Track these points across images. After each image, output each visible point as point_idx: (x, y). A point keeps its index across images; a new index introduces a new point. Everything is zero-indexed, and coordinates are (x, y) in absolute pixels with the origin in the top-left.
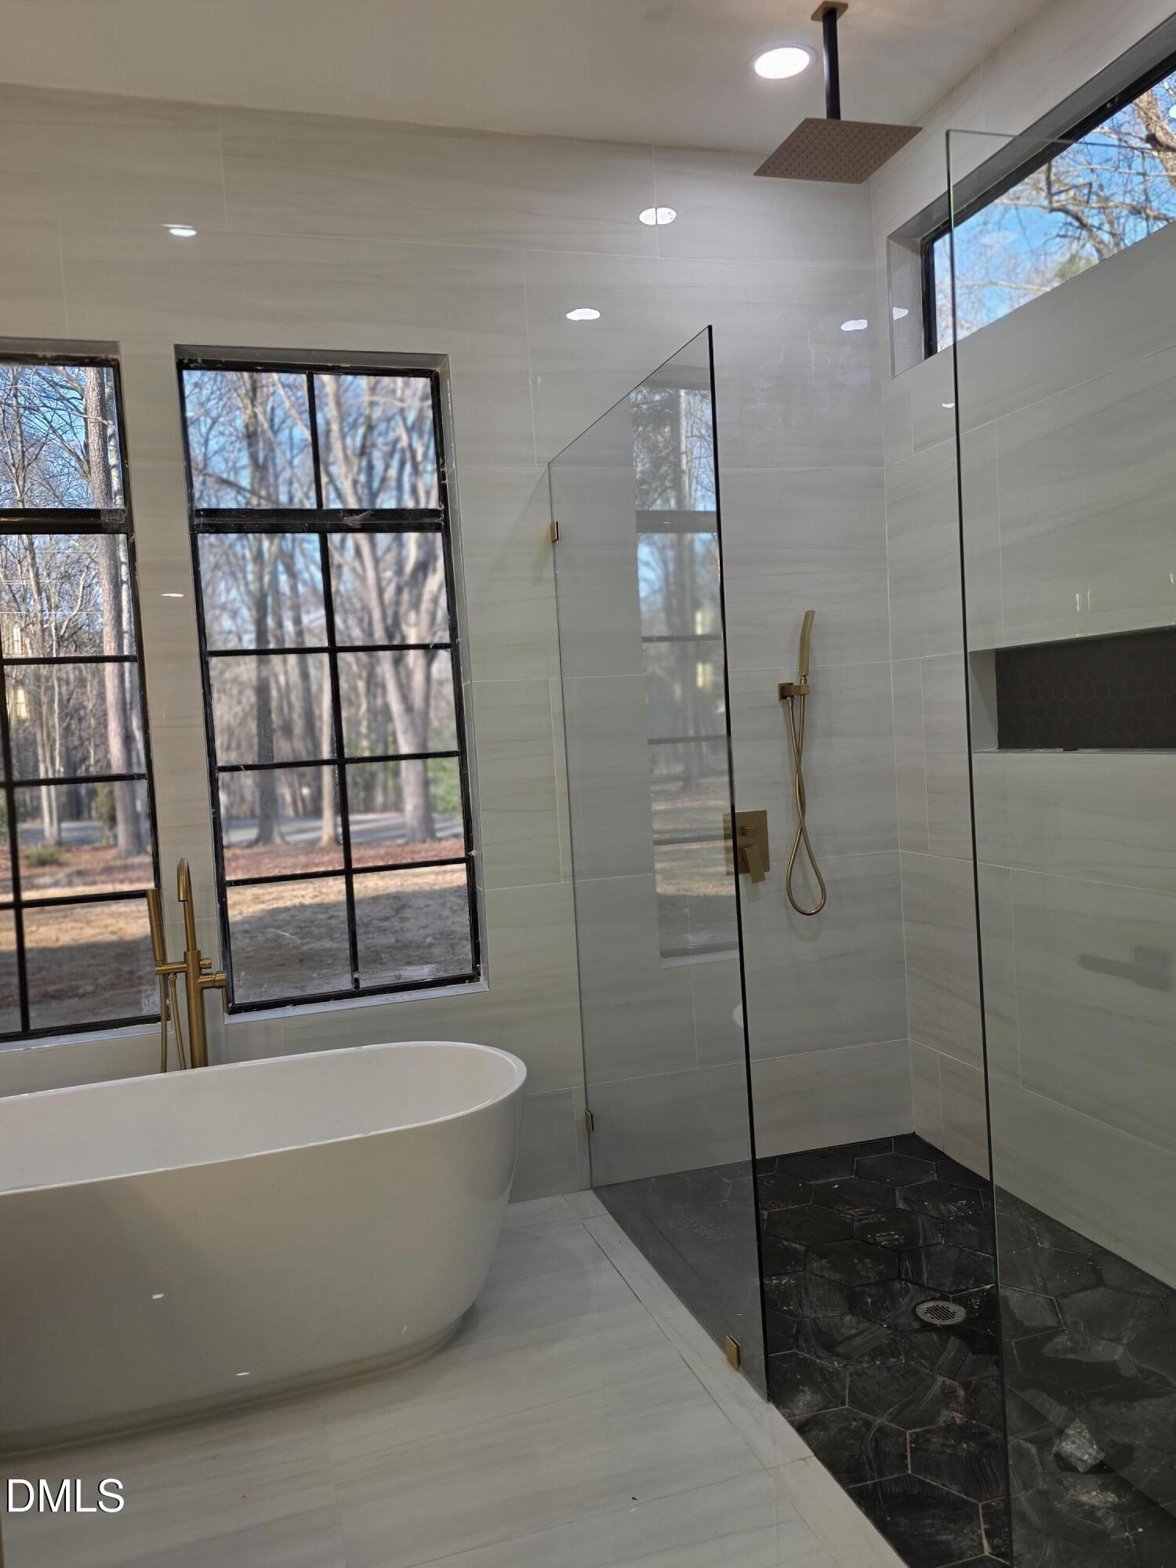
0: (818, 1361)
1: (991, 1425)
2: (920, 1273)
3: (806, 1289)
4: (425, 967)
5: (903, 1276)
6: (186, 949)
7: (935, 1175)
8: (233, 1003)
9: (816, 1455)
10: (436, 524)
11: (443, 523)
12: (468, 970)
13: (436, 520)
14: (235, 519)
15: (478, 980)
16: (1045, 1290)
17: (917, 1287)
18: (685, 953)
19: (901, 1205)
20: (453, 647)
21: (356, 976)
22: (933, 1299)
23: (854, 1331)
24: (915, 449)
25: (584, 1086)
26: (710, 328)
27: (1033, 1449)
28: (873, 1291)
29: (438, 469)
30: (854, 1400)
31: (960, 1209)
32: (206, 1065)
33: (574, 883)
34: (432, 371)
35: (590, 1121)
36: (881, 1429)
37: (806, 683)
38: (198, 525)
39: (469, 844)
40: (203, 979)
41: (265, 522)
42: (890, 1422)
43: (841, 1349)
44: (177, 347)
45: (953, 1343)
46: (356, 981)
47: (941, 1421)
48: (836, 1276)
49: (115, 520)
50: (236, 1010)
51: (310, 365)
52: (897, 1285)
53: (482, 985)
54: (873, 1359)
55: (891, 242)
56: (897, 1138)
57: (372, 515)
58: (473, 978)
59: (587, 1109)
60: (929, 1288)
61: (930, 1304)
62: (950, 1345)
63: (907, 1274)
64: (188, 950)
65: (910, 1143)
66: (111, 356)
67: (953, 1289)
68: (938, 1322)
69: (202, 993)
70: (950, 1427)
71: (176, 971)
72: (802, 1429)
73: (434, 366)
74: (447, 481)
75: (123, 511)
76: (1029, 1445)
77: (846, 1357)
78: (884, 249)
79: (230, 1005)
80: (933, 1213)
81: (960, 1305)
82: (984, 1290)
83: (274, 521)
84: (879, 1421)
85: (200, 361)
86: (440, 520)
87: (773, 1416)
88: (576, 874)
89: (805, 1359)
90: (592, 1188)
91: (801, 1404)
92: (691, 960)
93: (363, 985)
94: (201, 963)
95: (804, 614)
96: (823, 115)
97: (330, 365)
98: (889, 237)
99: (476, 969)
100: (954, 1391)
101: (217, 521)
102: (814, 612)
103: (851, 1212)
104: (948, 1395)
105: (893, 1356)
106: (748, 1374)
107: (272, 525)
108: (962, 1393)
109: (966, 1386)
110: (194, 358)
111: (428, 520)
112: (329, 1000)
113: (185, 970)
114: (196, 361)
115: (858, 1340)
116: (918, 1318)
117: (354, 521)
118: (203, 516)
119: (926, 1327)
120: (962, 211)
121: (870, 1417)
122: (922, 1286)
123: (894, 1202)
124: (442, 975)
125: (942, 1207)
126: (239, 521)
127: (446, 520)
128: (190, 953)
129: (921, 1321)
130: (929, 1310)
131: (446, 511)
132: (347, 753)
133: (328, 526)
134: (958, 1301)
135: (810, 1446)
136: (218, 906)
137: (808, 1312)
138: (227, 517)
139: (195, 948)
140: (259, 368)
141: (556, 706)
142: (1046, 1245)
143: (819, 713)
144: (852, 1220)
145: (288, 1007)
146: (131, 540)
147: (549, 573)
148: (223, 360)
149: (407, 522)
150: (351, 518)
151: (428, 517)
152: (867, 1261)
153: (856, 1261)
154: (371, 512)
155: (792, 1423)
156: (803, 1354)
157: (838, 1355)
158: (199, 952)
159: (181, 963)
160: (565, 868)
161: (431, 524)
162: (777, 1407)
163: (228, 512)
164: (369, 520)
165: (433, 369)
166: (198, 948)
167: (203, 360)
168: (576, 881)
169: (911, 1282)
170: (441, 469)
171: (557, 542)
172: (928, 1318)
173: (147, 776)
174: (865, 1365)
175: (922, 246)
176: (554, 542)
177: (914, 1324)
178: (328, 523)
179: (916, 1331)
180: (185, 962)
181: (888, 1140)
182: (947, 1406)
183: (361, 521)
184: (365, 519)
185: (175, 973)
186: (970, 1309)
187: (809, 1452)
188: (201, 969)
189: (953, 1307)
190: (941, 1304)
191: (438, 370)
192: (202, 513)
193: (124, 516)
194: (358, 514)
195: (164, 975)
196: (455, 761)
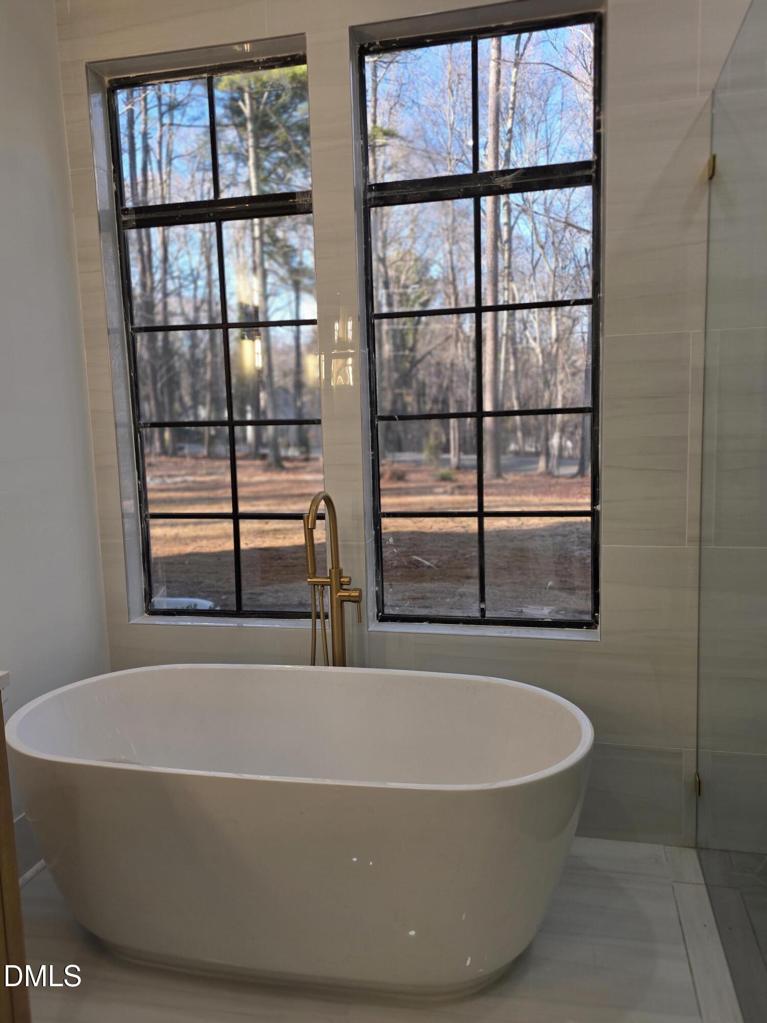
4: (545, 608)
6: (331, 567)
8: (383, 612)
10: (589, 176)
11: (594, 175)
12: (588, 618)
13: (587, 172)
14: (401, 190)
15: (596, 628)
20: (594, 302)
21: (483, 606)
25: (695, 750)
33: (700, 548)
34: (596, 16)
35: (699, 786)
38: (370, 199)
39: (595, 499)
40: (343, 593)
44: (351, 30)
46: (483, 611)
49: (306, 200)
50: (384, 618)
51: (476, 30)
57: (522, 175)
58: (590, 626)
59: (696, 774)
69: (342, 604)
71: (323, 584)
73: (599, 8)
79: (380, 614)
85: (378, 43)
86: (591, 172)
88: (703, 539)
90: (696, 847)
93: (488, 615)
94: (342, 580)
97: (492, 26)
99: (594, 617)
101: (386, 194)
107: (431, 193)
110: (374, 43)
111: (578, 173)
112: (459, 624)
113: (329, 583)
114: (376, 45)
117: (505, 181)
118: (375, 191)
127: (598, 172)
128: (333, 570)
131: (599, 162)
133: (481, 190)
136: (374, 532)
138: (394, 189)
139: (338, 567)
140: (429, 41)
141: (697, 361)
148: (397, 38)
149: (557, 177)
150: (503, 179)
151: (579, 170)
154: (523, 171)
158: (341, 571)
159: (327, 578)
160: (692, 530)
161: (582, 177)
163: (395, 185)
165: (598, 13)
166: (340, 567)
167: (380, 43)
168: (702, 547)
171: (714, 180)
176: (710, 179)
178: (482, 187)
180: (330, 577)
183: (512, 180)
184: (516, 178)
185: (323, 586)
188: (342, 585)
191: (602, 11)
192: (374, 187)
194: (509, 175)
195: (314, 585)
196: (588, 418)
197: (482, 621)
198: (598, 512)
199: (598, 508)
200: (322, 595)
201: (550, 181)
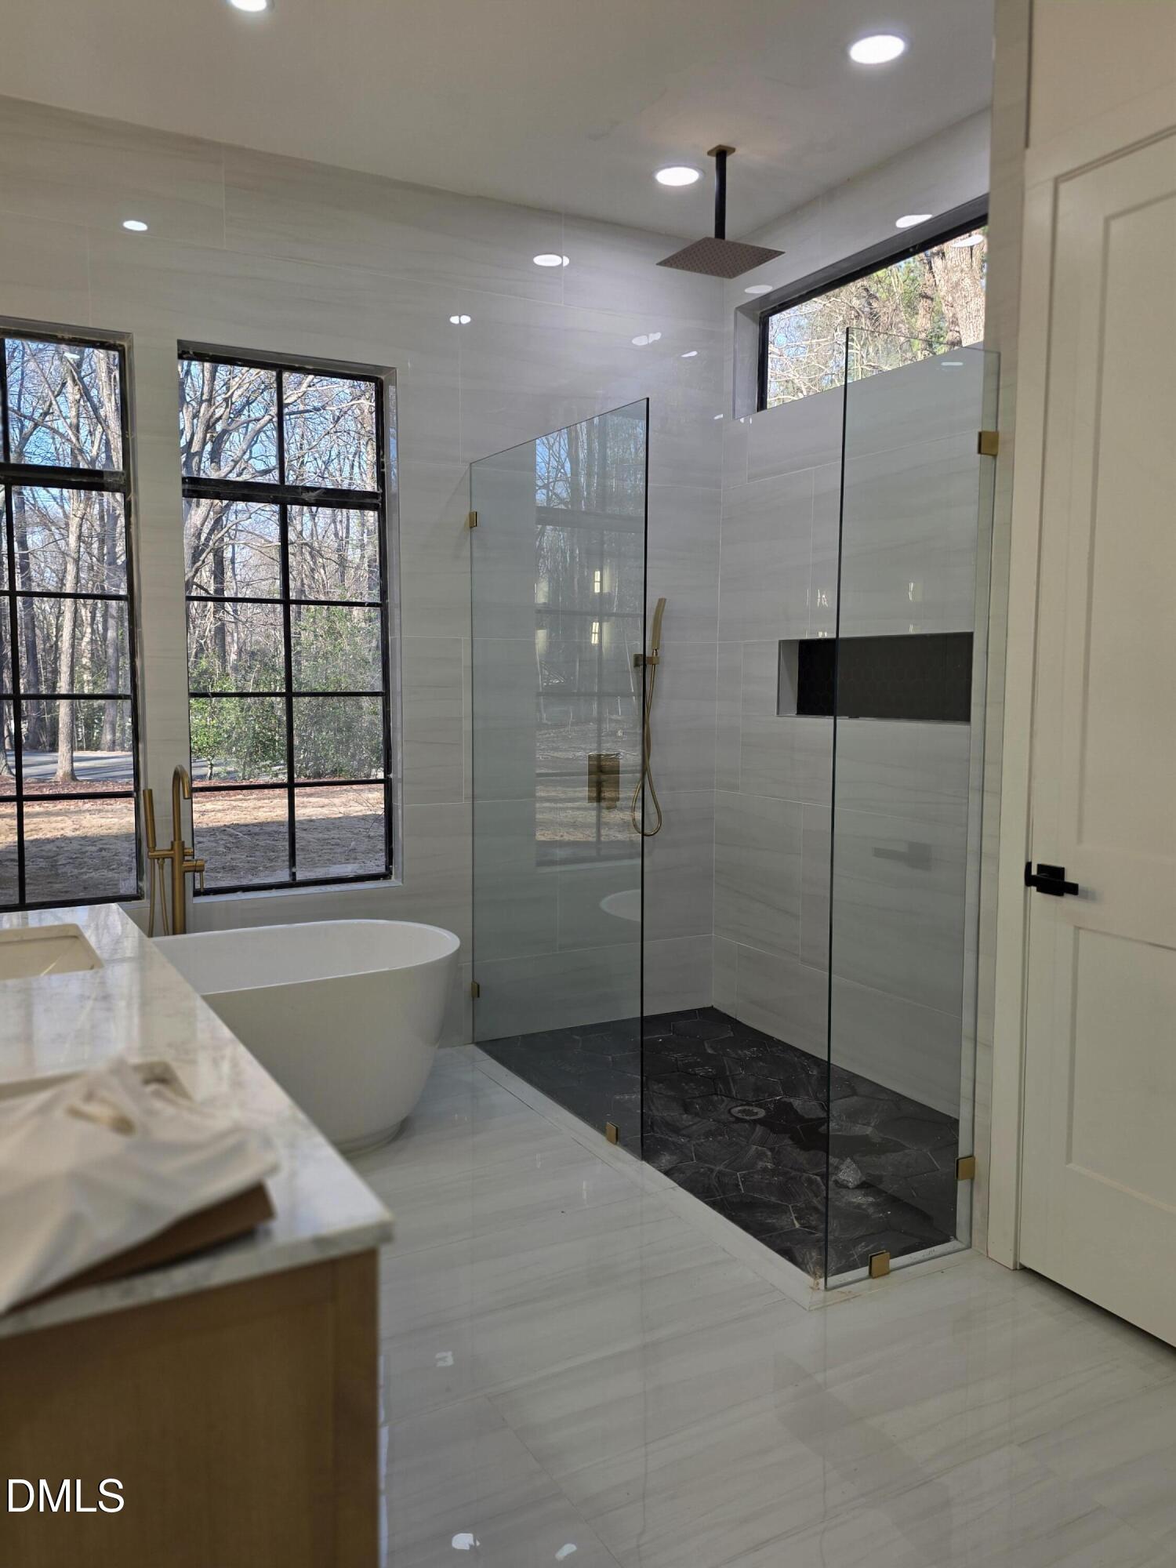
0: (670, 1139)
1: (791, 1168)
2: (730, 1091)
3: (652, 1101)
5: (719, 1092)
6: (173, 840)
7: (732, 1033)
9: (680, 1185)
10: (375, 504)
11: (379, 504)
12: (382, 870)
13: (375, 501)
15: (390, 878)
16: (817, 1099)
17: (729, 1099)
18: (553, 863)
19: (710, 1051)
20: (382, 605)
21: (293, 872)
22: (742, 1105)
23: (691, 1123)
24: (749, 479)
25: (471, 964)
26: (648, 399)
27: (818, 1178)
28: (699, 1101)
29: (378, 459)
30: (699, 1158)
31: (753, 1053)
32: (184, 932)
33: (473, 804)
34: (378, 378)
35: (476, 991)
36: (720, 1172)
37: (656, 655)
39: (388, 769)
40: (186, 864)
41: (239, 492)
42: (726, 1168)
43: (684, 1132)
44: (179, 342)
45: (759, 1129)
46: (294, 875)
47: (759, 1167)
48: (672, 1093)
49: (116, 481)
51: (280, 365)
52: (715, 1098)
53: (394, 882)
54: (707, 1137)
55: (739, 313)
56: (700, 1010)
57: (324, 493)
58: (386, 876)
59: (473, 981)
60: (738, 1099)
61: (740, 1108)
62: (757, 1129)
63: (721, 1091)
64: (175, 840)
65: (710, 1014)
66: (118, 342)
67: (754, 1099)
68: (747, 1118)
69: (184, 875)
70: (765, 1170)
71: (165, 856)
72: (667, 1173)
73: (380, 374)
74: (385, 470)
75: (123, 474)
76: (815, 1177)
77: (688, 1136)
78: (732, 317)
80: (734, 1055)
81: (761, 1108)
82: (775, 1100)
83: (246, 492)
84: (718, 1168)
85: (191, 353)
86: (378, 501)
87: (647, 1167)
88: (475, 796)
89: (661, 1138)
90: (473, 1043)
91: (664, 1161)
92: (558, 869)
93: (300, 877)
94: (185, 851)
95: (657, 601)
96: (712, 234)
97: (297, 365)
98: (737, 308)
99: (388, 868)
100: (765, 1153)
101: (199, 488)
102: (665, 600)
103: (675, 1056)
104: (760, 1156)
105: (721, 1135)
106: (627, 1146)
107: (243, 495)
108: (769, 1153)
109: (772, 1150)
110: (186, 350)
111: (368, 501)
113: (172, 856)
114: (188, 353)
115: (694, 1127)
116: (732, 1116)
117: (309, 496)
118: (189, 483)
119: (738, 1120)
120: (794, 299)
121: (712, 1167)
122: (732, 1098)
123: (705, 1050)
124: (361, 872)
125: (740, 1052)
126: (217, 490)
127: (383, 502)
128: (176, 842)
129: (735, 1116)
130: (740, 1111)
131: (383, 495)
132: (295, 687)
133: (289, 500)
134: (760, 1106)
135: (675, 1181)
137: (656, 1113)
138: (207, 485)
139: (180, 839)
140: (240, 363)
141: (466, 661)
142: (815, 1073)
143: (665, 680)
144: (676, 1060)
145: (238, 893)
146: (128, 499)
147: (466, 553)
148: (211, 354)
149: (351, 500)
150: (308, 494)
151: (369, 498)
152: (692, 1084)
153: (684, 1084)
154: (324, 490)
155: (660, 1170)
156: (658, 1135)
157: (684, 1135)
158: (183, 842)
159: (169, 850)
160: (467, 790)
161: (370, 504)
162: (648, 1162)
164: (321, 497)
165: (379, 376)
166: (183, 840)
167: (194, 353)
168: (475, 802)
169: (726, 1096)
170: (382, 460)
171: (474, 528)
172: (740, 1115)
173: (132, 697)
174: (703, 1141)
175: (760, 318)
176: (471, 527)
177: (731, 1119)
178: (289, 497)
179: (733, 1122)
180: (172, 849)
181: (693, 1011)
182: (761, 1160)
183: (315, 497)
184: (318, 495)
185: (164, 858)
186: (767, 1110)
187: (675, 1185)
188: (184, 856)
189: (756, 1110)
190: (747, 1108)
191: (383, 377)
192: (194, 481)
193: (123, 478)
194: (312, 492)
195: (154, 859)
196: (380, 700)
197: (294, 884)
198: (391, 779)
199: (391, 776)
200: (161, 867)
201: (346, 502)
